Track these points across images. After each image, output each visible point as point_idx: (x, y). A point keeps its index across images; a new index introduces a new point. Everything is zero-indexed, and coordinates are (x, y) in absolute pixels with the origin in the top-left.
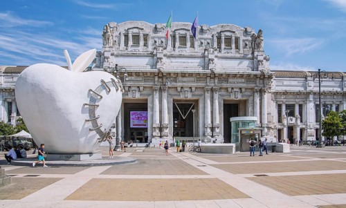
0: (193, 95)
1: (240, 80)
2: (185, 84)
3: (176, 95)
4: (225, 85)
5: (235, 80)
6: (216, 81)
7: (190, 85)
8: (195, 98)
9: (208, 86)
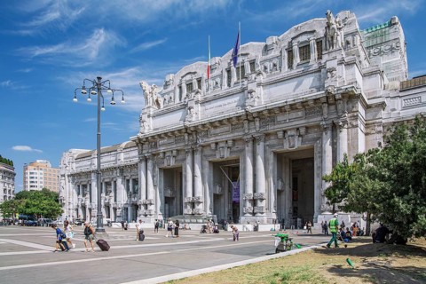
0: (231, 152)
1: (294, 115)
2: (218, 138)
3: (211, 155)
4: (271, 128)
5: (286, 117)
6: (257, 124)
7: (224, 137)
8: (234, 156)
9: (246, 134)
